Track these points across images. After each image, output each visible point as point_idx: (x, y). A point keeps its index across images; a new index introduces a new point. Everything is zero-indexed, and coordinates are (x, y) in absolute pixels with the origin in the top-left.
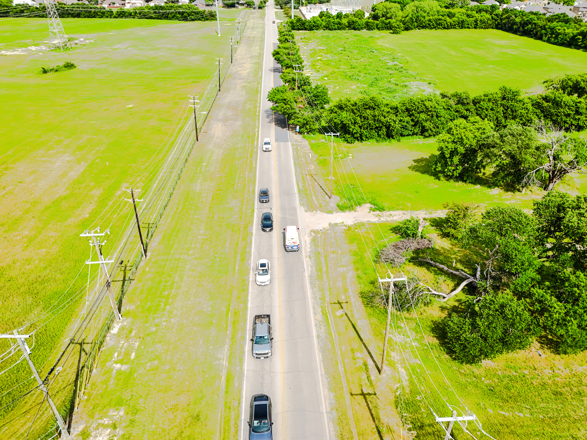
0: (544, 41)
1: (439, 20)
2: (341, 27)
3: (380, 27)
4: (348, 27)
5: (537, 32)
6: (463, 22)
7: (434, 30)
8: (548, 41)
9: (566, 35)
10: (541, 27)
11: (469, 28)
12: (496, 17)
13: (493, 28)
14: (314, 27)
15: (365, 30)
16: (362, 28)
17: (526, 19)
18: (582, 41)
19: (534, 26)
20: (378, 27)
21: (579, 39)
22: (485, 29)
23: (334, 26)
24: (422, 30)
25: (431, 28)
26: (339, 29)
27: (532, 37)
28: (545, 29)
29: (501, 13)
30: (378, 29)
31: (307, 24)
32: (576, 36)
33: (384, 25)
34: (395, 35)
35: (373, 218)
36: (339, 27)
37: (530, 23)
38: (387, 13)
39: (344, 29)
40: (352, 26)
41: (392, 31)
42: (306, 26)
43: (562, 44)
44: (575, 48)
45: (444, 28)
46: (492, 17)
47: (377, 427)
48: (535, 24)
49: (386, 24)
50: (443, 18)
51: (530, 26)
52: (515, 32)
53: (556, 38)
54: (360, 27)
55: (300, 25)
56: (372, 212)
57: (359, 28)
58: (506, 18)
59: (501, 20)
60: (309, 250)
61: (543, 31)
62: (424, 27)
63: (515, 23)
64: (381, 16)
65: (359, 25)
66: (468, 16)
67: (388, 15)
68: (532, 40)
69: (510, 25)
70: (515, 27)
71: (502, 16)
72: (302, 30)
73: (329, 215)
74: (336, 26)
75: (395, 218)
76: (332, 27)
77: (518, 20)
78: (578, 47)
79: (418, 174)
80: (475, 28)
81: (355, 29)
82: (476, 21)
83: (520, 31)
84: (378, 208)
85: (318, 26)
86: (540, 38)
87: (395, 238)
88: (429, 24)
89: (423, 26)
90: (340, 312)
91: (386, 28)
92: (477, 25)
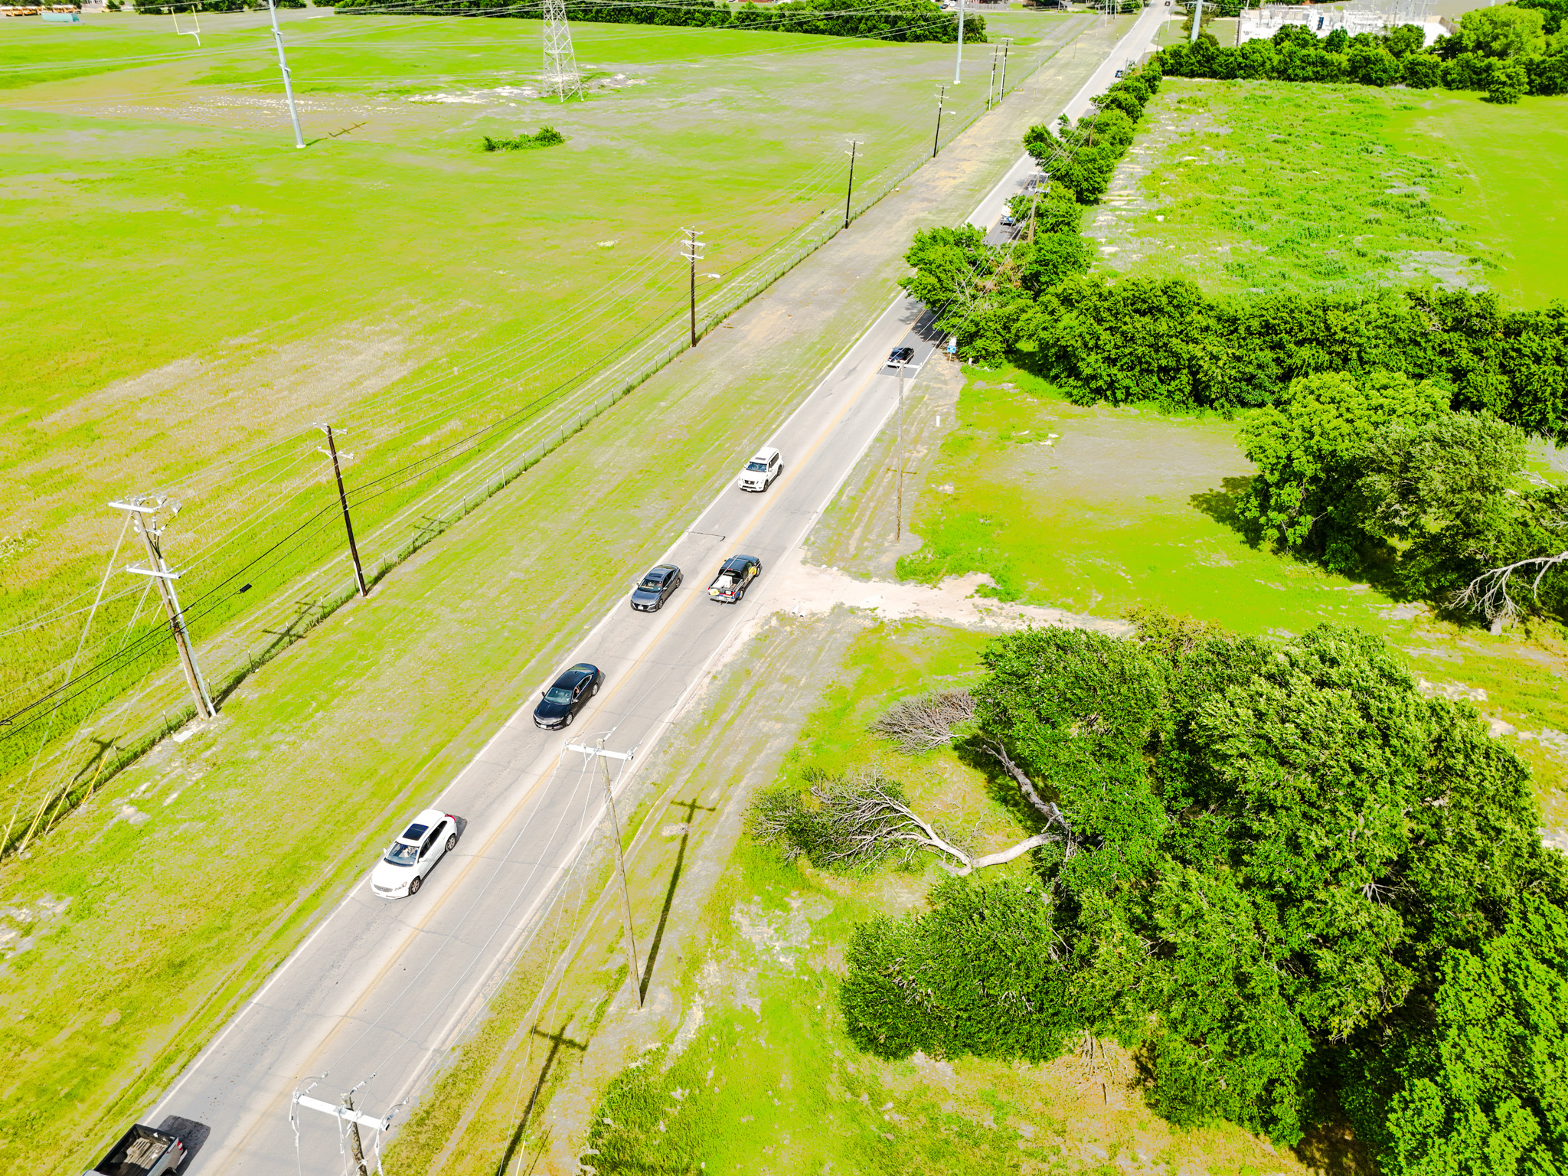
2: (1325, 72)
3: (1453, 81)
4: (1349, 74)
14: (1242, 68)
16: (1393, 81)
20: (1449, 78)
23: (1303, 69)
26: (1318, 78)
30: (1448, 85)
31: (1222, 59)
33: (1468, 73)
34: (1494, 106)
36: (1318, 72)
38: (1495, 38)
39: (1334, 78)
40: (1362, 72)
41: (1486, 94)
42: (1215, 66)
47: (522, 1127)
49: (1475, 73)
54: (1384, 76)
55: (1199, 62)
56: (975, 600)
57: (1380, 79)
60: (728, 658)
64: (1471, 45)
65: (1385, 71)
67: (1496, 46)
72: (1203, 75)
73: (856, 583)
74: (1310, 68)
76: (1298, 71)
81: (1367, 80)
84: (1003, 591)
85: (1252, 67)
90: (675, 829)
91: (1472, 83)
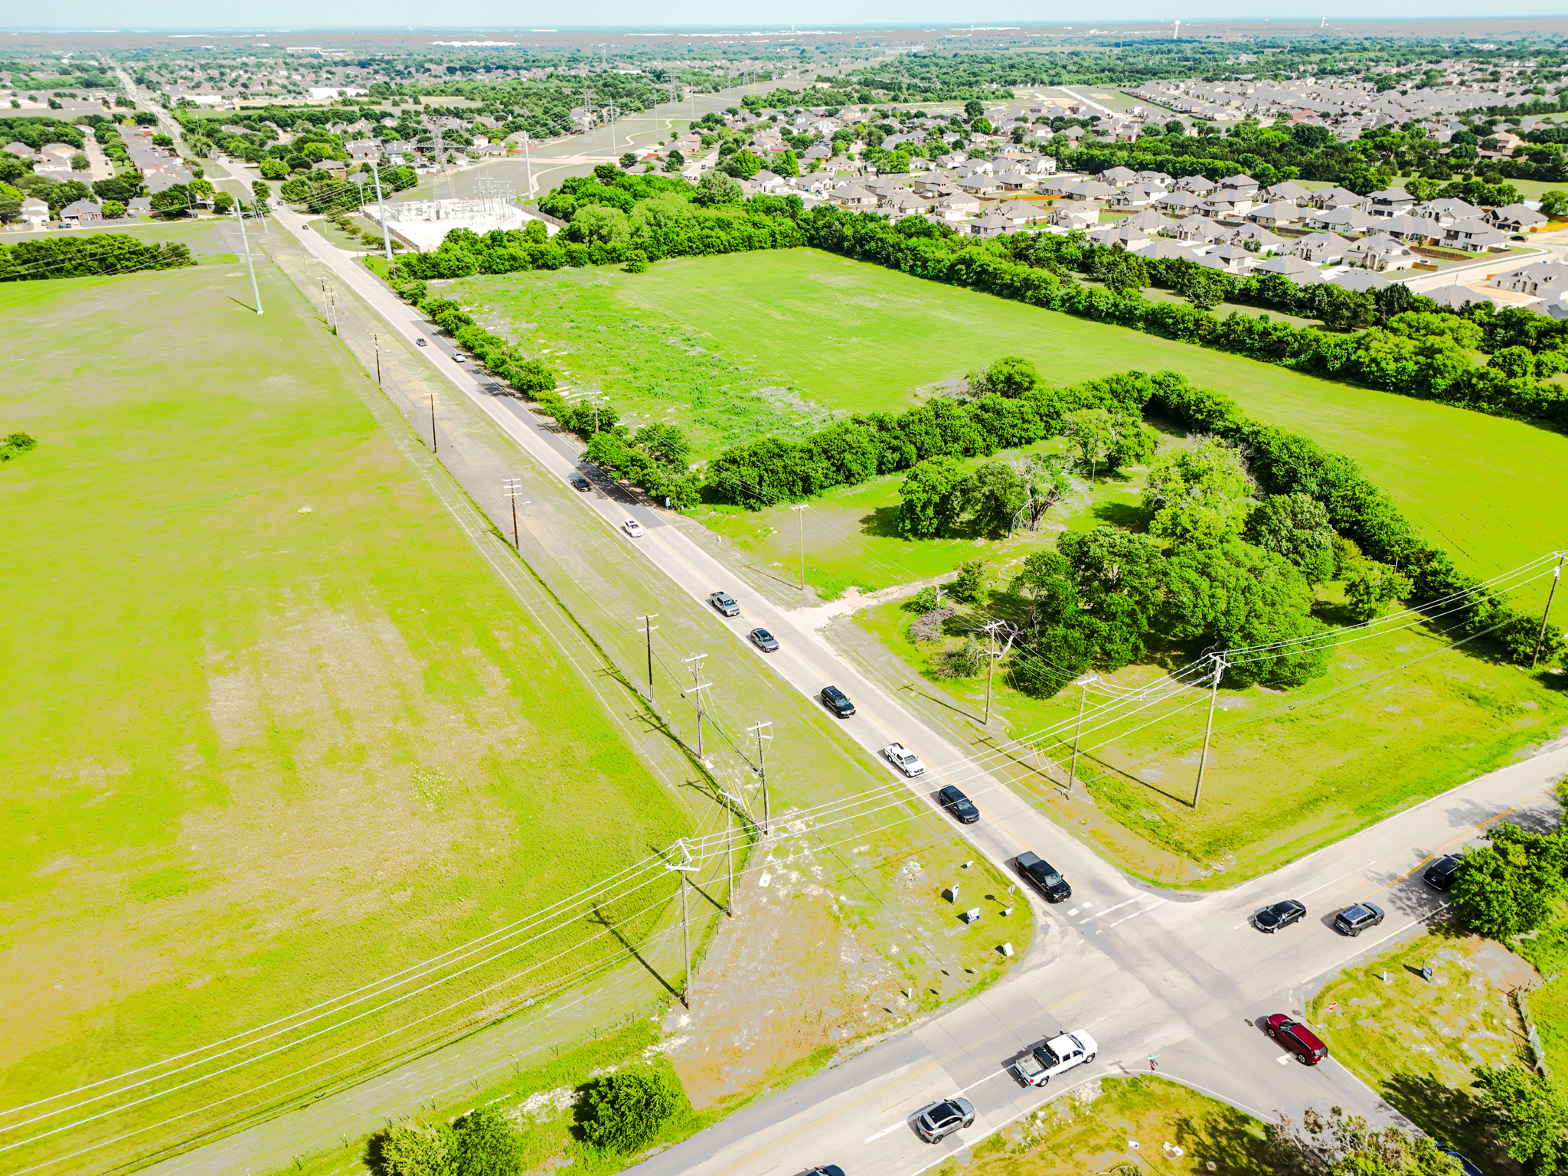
0: (904, 272)
1: (707, 237)
2: (517, 265)
3: (597, 259)
5: (888, 255)
6: (750, 238)
7: (701, 256)
8: (912, 271)
9: (939, 262)
10: (893, 246)
11: (763, 248)
12: (805, 225)
13: (804, 245)
14: (460, 269)
15: (567, 268)
16: (561, 264)
17: (863, 231)
18: (967, 273)
19: (880, 244)
20: (592, 257)
21: (961, 270)
22: (790, 247)
23: (503, 264)
24: (679, 258)
25: (695, 254)
26: (513, 269)
27: (881, 264)
28: (901, 250)
29: (811, 217)
30: (595, 262)
31: (442, 264)
32: (956, 265)
33: (604, 254)
34: (635, 275)
35: (867, 601)
36: (512, 265)
37: (872, 238)
38: (600, 228)
39: (523, 268)
40: (540, 262)
41: (625, 267)
42: (441, 270)
43: (936, 278)
44: (959, 285)
45: (719, 252)
46: (798, 224)
48: (881, 240)
49: (606, 252)
50: (713, 234)
51: (873, 244)
52: (849, 253)
53: (924, 266)
54: (558, 263)
55: (428, 268)
56: (864, 596)
57: (554, 265)
58: (825, 226)
59: (817, 230)
60: (833, 649)
61: (900, 255)
62: (681, 253)
63: (844, 238)
64: (587, 233)
65: (555, 259)
66: (755, 224)
67: (604, 233)
68: (882, 269)
69: (835, 240)
70: (846, 244)
71: (814, 222)
72: (433, 277)
73: (820, 609)
74: (506, 263)
75: (895, 596)
76: (500, 266)
77: (848, 231)
78: (964, 284)
79: (879, 539)
80: (773, 247)
81: (546, 266)
82: (773, 235)
83: (857, 253)
84: (867, 589)
85: (468, 267)
86: (896, 266)
87: (911, 617)
88: (690, 247)
89: (677, 252)
90: (913, 694)
91: (609, 260)
92: (775, 241)
